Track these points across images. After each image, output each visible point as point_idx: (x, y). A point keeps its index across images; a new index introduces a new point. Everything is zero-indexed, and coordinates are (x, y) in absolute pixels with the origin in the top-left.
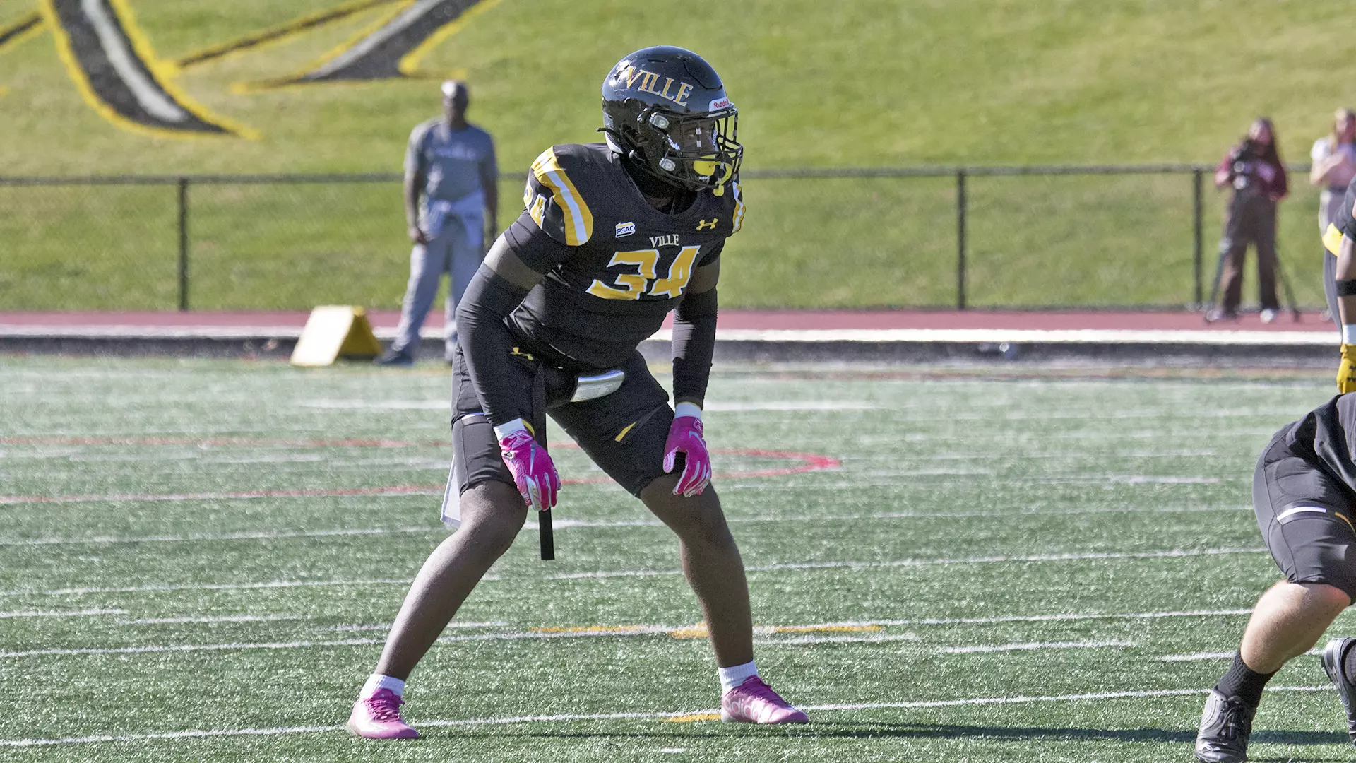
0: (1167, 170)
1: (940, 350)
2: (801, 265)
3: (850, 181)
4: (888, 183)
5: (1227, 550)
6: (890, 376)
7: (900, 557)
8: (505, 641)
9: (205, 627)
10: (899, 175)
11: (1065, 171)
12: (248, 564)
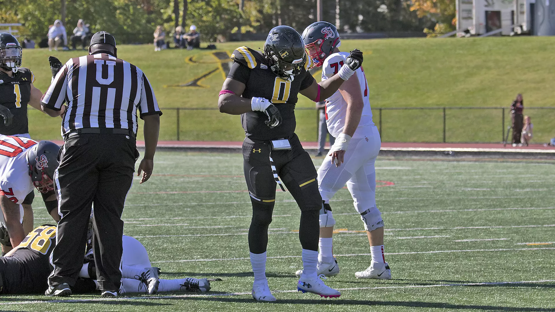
0: (496, 108)
1: (435, 153)
2: (405, 131)
3: (418, 110)
4: (427, 111)
5: (484, 210)
6: (419, 160)
7: (397, 210)
8: (283, 234)
9: (206, 229)
10: (430, 109)
11: (471, 108)
12: (227, 211)
